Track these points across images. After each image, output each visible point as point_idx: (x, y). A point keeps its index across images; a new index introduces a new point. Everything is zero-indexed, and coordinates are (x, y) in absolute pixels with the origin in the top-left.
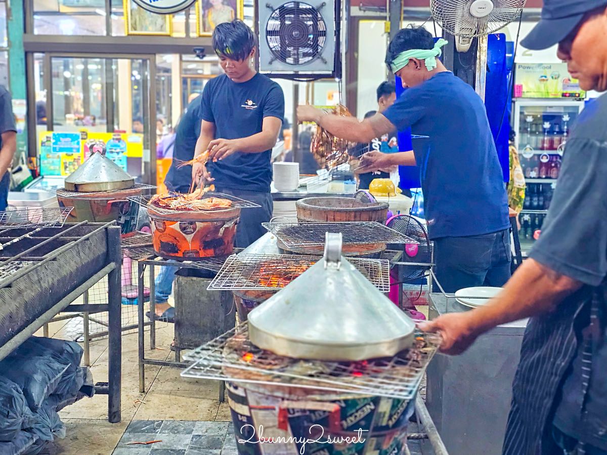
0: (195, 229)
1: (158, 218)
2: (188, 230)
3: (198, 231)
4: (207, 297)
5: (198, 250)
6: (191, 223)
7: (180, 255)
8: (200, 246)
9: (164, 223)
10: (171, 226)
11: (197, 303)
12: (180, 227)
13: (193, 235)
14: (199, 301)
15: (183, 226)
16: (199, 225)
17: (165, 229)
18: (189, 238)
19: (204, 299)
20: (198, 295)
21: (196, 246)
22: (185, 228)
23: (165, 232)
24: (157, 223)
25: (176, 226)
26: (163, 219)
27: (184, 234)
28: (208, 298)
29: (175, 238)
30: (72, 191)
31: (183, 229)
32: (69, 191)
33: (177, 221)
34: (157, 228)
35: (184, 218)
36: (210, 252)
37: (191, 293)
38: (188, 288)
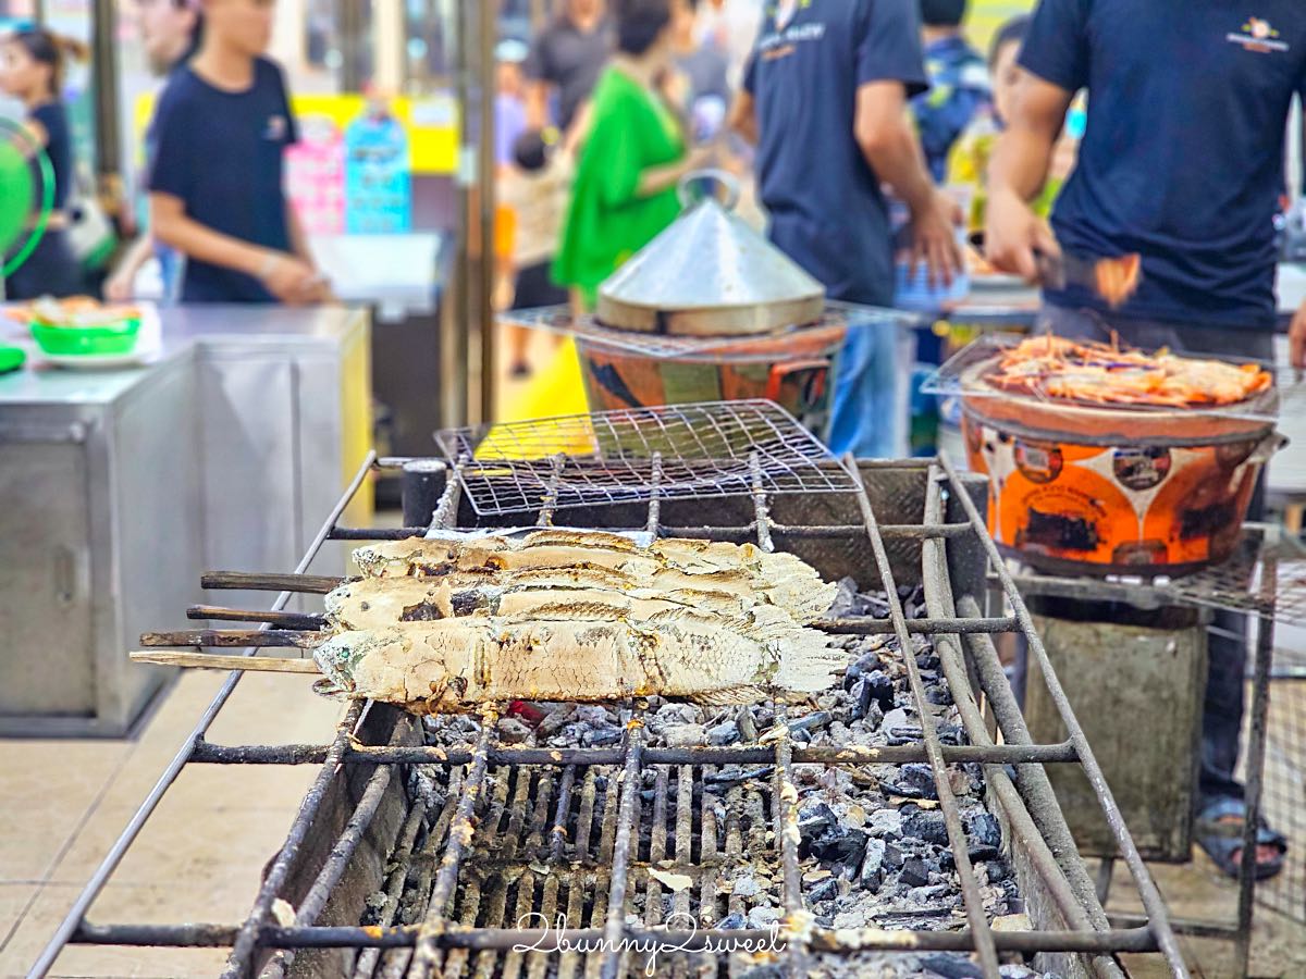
0: (1163, 472)
1: (1033, 435)
2: (1143, 475)
3: (1175, 479)
4: (1145, 689)
5: (1166, 541)
6: (1157, 452)
7: (1103, 556)
8: (1173, 529)
9: (1059, 451)
10: (1082, 463)
11: (1108, 708)
12: (1117, 463)
13: (1154, 491)
14: (1117, 701)
15: (1128, 461)
16: (1179, 458)
17: (1056, 471)
18: (1142, 501)
19: (1133, 694)
20: (1113, 682)
21: (1162, 527)
22: (1130, 471)
23: (1056, 482)
24: (1025, 451)
25: (1102, 463)
26: (1053, 437)
27: (1125, 490)
28: (1152, 693)
29: (1092, 502)
30: (643, 332)
31: (1125, 472)
32: (631, 330)
33: (1107, 447)
34: (1020, 466)
35: (1134, 435)
36: (1199, 548)
37: (1089, 676)
38: (1080, 660)
